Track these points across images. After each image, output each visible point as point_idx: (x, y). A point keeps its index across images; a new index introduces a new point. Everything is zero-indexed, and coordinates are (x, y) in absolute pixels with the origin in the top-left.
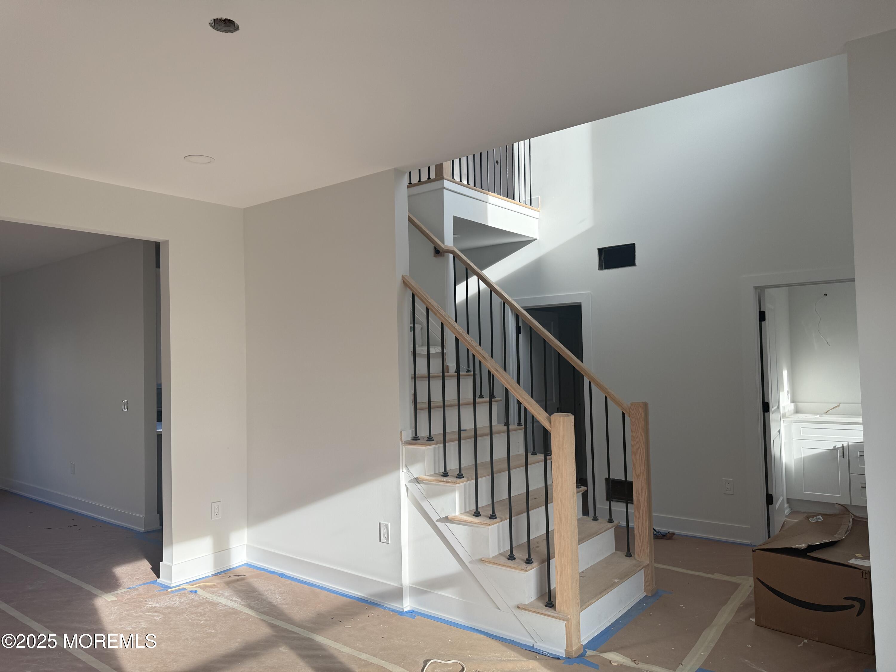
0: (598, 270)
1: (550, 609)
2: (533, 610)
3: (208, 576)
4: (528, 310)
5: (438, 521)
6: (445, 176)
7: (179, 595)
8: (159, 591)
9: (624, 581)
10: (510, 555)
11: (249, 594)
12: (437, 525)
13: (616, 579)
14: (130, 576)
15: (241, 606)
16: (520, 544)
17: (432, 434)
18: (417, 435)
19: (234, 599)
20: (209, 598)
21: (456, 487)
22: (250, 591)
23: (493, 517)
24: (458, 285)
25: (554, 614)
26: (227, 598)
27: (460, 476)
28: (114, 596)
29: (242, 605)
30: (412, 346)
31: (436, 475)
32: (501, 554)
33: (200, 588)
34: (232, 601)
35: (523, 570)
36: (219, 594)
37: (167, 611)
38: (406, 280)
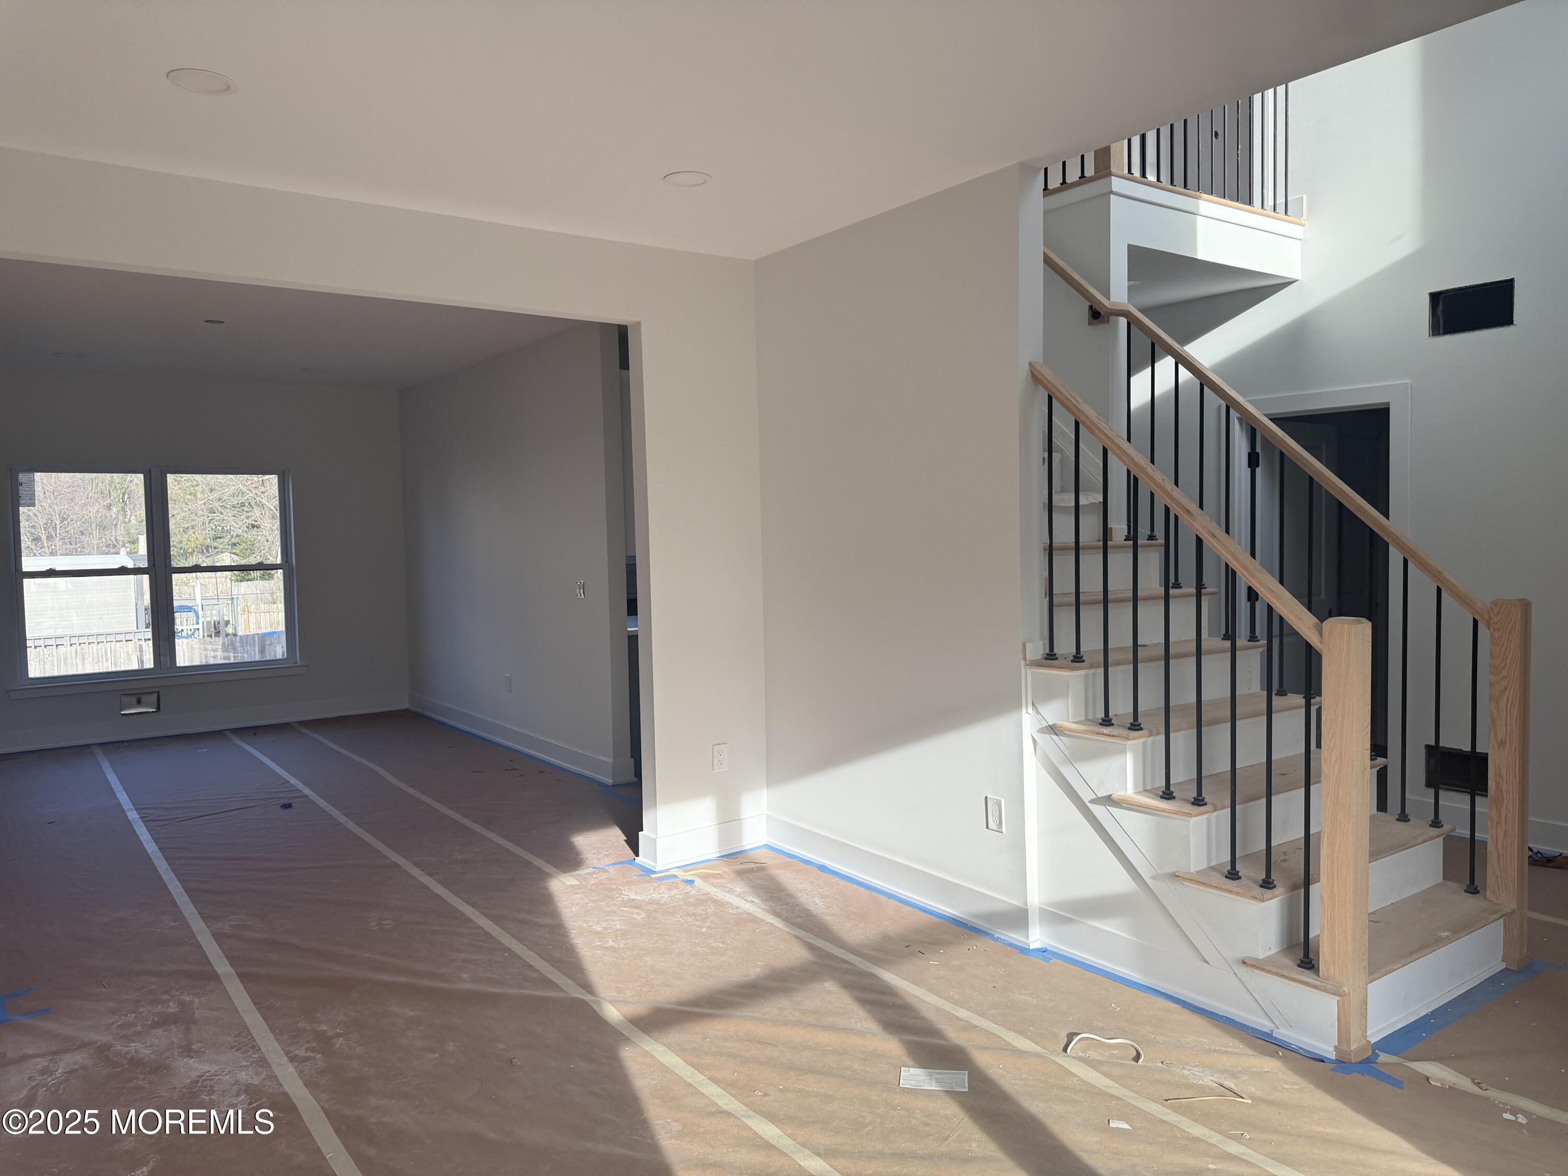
0: (1429, 336)
1: (1307, 972)
2: (1273, 971)
3: (709, 860)
4: (1278, 420)
5: (1092, 801)
6: (1113, 169)
7: (667, 884)
8: (638, 875)
9: (1461, 938)
10: (1231, 871)
11: (773, 893)
12: (1091, 808)
13: (1444, 931)
14: (595, 851)
15: (761, 910)
16: (1249, 853)
17: (1081, 650)
18: (1053, 651)
19: (750, 898)
20: (712, 893)
21: (1127, 746)
22: (774, 888)
23: (1198, 801)
24: (1134, 375)
25: (1315, 981)
26: (739, 896)
27: (1135, 726)
28: (575, 878)
29: (763, 909)
30: (1046, 492)
31: (1089, 723)
32: (1212, 868)
33: (699, 877)
34: (747, 901)
35: (1257, 898)
36: (728, 889)
37: (652, 908)
38: (1035, 368)
